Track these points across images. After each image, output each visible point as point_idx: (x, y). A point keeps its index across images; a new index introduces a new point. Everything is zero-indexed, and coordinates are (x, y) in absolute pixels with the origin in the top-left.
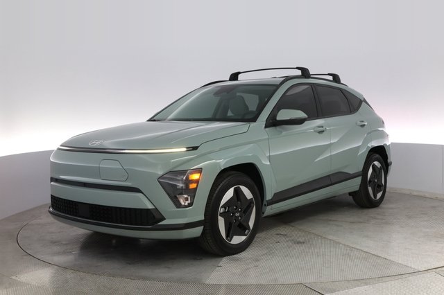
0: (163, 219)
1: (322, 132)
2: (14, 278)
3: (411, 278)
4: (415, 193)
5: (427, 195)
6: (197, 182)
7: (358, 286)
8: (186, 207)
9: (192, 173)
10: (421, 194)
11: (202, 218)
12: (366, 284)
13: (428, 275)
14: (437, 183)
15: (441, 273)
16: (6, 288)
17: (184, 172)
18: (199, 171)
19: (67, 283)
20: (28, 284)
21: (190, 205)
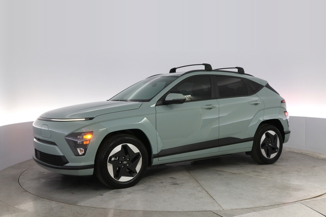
0: (68, 162)
1: (211, 108)
2: (16, 207)
3: (284, 207)
6: (90, 140)
7: (249, 212)
8: (81, 155)
9: (86, 135)
11: (93, 163)
12: (254, 211)
13: (295, 205)
15: (305, 203)
16: (11, 214)
17: (80, 134)
18: (91, 133)
19: (52, 210)
20: (26, 211)
21: (84, 154)
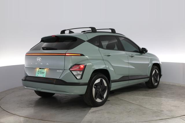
4: (171, 84)
5: (177, 85)
10: (174, 84)
14: (180, 80)
